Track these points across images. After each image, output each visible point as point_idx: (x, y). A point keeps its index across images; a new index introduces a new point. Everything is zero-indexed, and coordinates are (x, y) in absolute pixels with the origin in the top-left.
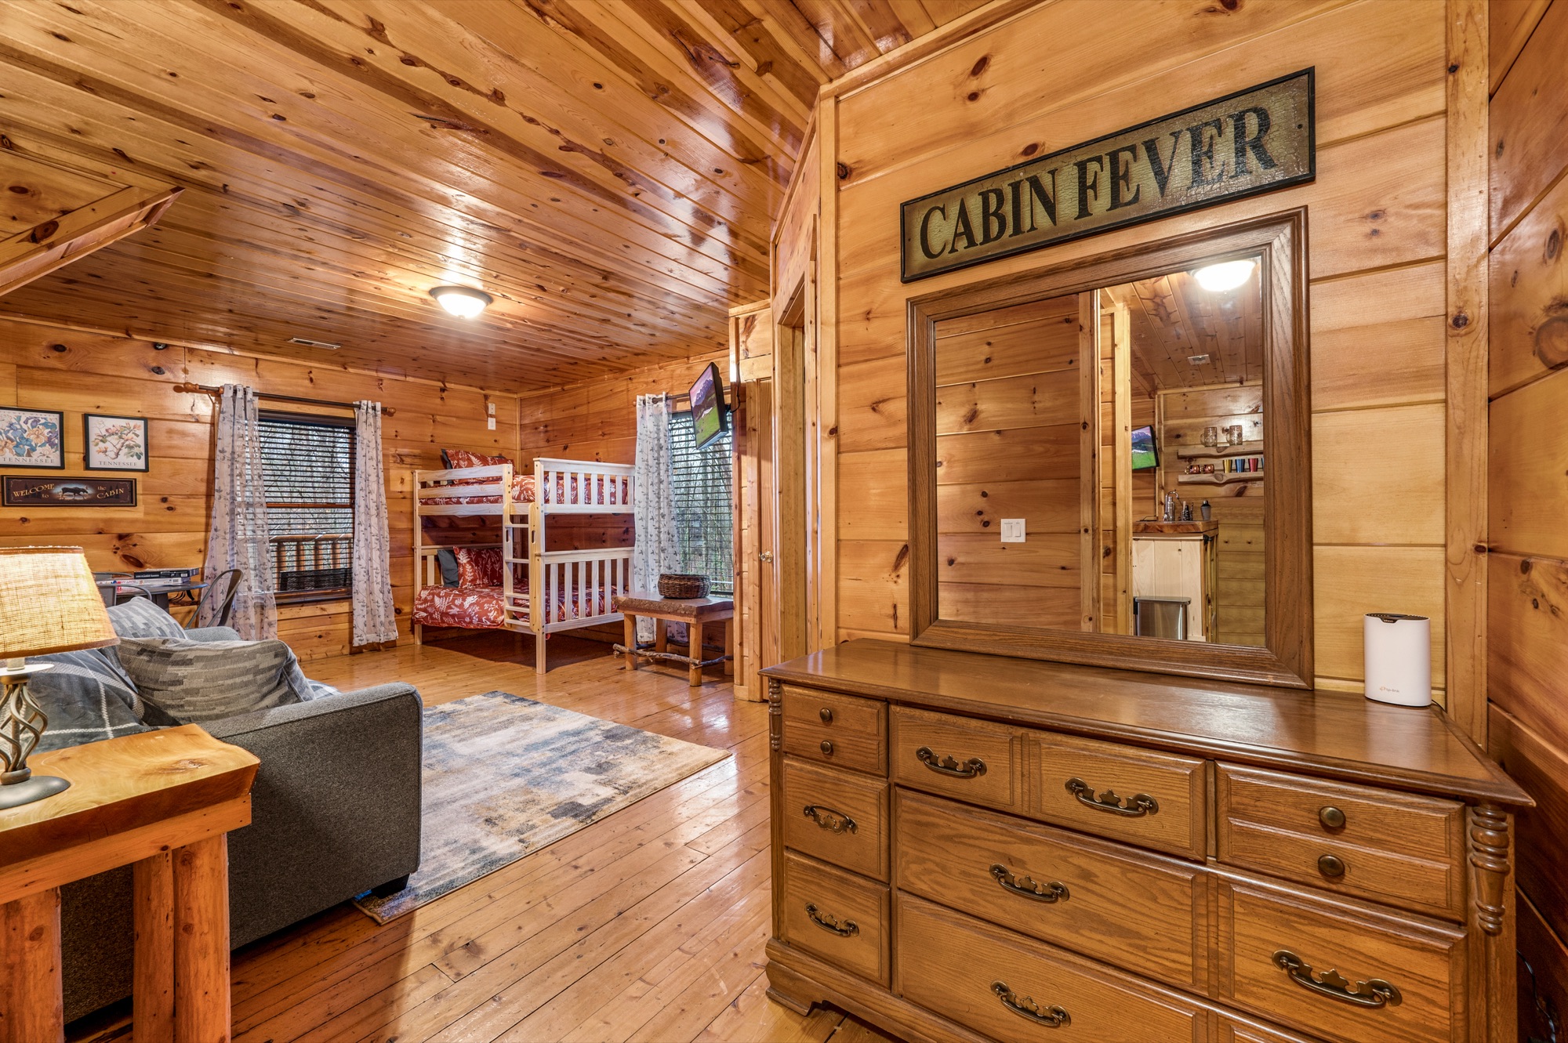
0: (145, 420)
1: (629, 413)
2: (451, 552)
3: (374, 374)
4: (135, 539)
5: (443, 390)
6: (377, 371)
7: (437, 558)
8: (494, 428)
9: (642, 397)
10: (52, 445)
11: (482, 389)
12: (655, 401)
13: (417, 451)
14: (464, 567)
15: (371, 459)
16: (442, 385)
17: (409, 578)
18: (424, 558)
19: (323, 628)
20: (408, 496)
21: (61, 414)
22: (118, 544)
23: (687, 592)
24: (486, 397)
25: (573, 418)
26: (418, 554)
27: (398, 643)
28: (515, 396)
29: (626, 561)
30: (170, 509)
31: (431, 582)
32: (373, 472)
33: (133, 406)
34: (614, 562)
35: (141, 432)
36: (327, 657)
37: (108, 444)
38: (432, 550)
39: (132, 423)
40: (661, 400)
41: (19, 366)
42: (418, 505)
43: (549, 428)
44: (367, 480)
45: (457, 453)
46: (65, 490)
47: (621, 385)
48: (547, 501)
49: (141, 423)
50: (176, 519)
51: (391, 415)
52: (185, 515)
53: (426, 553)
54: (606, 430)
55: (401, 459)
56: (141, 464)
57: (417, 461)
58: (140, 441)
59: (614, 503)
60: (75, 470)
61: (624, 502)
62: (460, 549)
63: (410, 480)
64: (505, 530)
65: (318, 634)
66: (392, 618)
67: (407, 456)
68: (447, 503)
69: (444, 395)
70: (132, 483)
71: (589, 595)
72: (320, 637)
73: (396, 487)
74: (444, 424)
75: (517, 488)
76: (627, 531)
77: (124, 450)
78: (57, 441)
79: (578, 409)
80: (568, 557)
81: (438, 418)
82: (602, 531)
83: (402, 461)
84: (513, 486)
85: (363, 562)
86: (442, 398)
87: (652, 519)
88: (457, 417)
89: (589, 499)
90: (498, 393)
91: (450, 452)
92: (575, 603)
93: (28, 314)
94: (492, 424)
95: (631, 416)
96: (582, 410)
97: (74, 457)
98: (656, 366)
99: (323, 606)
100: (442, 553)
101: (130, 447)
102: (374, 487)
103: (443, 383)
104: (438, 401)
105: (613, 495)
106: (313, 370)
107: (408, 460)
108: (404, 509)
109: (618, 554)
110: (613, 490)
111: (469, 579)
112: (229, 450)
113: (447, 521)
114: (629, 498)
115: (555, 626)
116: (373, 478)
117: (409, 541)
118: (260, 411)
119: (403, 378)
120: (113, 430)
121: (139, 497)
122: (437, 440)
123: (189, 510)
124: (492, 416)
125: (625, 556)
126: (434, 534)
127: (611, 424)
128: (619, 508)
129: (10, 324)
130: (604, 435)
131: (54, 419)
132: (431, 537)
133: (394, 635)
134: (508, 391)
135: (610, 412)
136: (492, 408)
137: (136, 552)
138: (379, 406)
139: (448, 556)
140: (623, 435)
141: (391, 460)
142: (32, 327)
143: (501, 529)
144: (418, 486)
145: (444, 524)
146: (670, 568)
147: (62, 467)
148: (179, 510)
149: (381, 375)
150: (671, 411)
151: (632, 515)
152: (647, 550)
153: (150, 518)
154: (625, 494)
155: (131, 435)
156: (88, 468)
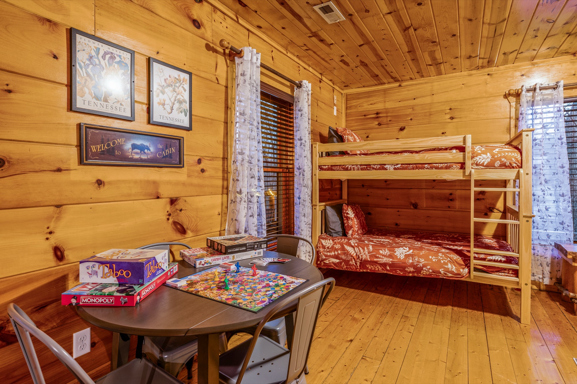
4: (182, 204)
5: (320, 81)
8: (336, 114)
16: (321, 77)
22: (170, 209)
24: (333, 91)
28: (342, 92)
30: (203, 171)
35: (186, 87)
39: (181, 75)
42: (317, 170)
49: (187, 77)
56: (186, 121)
58: (186, 96)
60: (142, 124)
70: (180, 142)
74: (321, 108)
77: (177, 105)
81: (319, 102)
86: (320, 87)
88: (325, 104)
90: (337, 88)
94: (335, 111)
101: (180, 102)
119: (308, 68)
120: (168, 79)
121: (186, 159)
122: (318, 120)
124: (335, 105)
136: (335, 99)
137: (183, 218)
144: (317, 156)
147: (131, 119)
148: (208, 172)
155: (181, 89)
156: (149, 122)
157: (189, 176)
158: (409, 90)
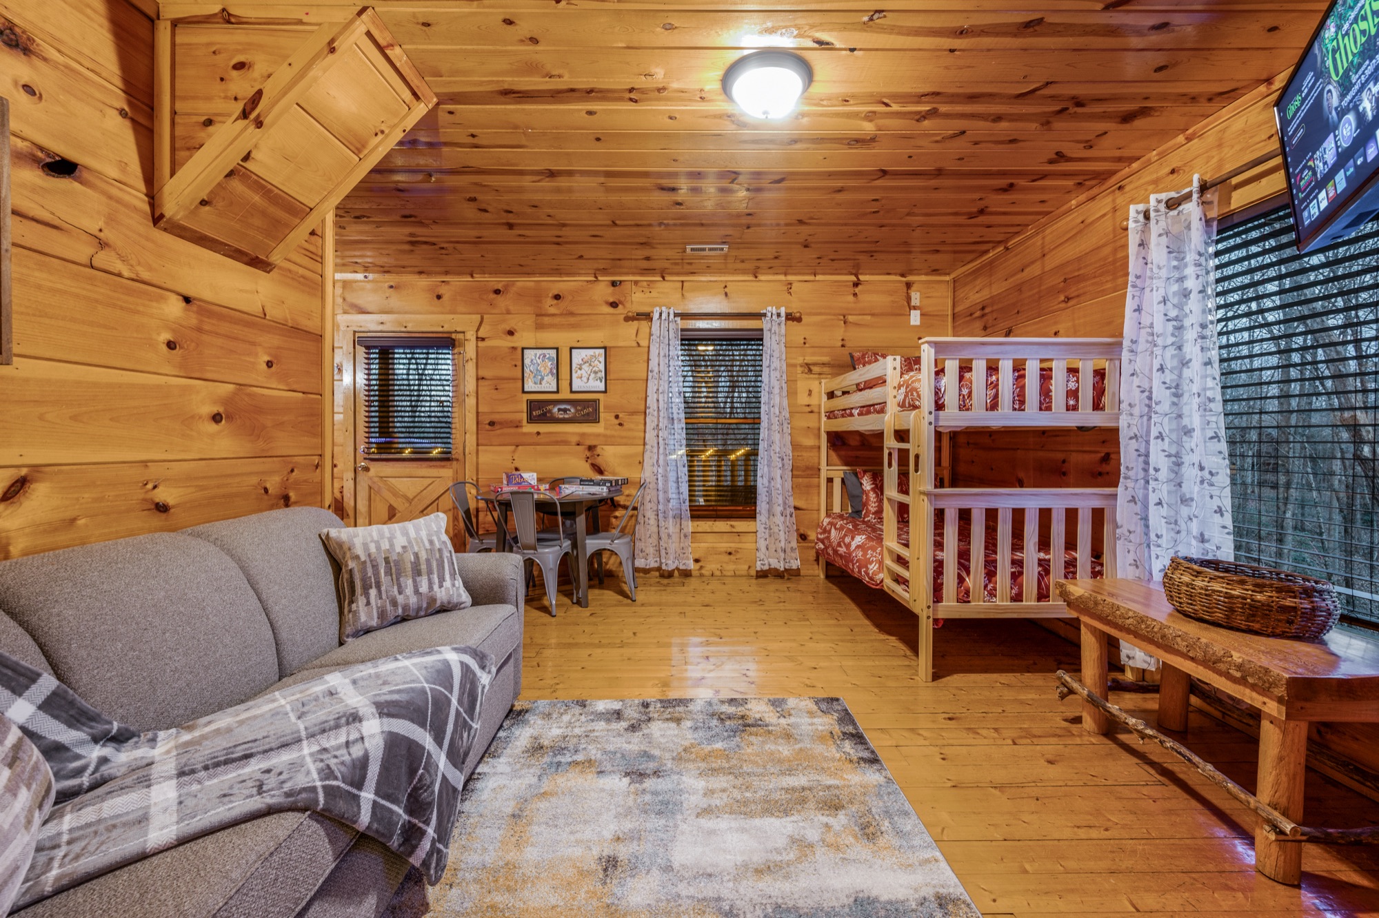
0: (605, 348)
1: (1115, 251)
2: (856, 474)
3: (782, 277)
4: (599, 450)
5: (856, 285)
6: (786, 274)
7: (843, 481)
8: (918, 323)
9: (1141, 207)
10: (552, 374)
11: (903, 275)
12: (1172, 204)
13: (826, 359)
14: (867, 495)
15: (775, 369)
16: (853, 278)
17: (816, 502)
18: (830, 480)
19: (733, 545)
20: (816, 410)
21: (557, 349)
22: (588, 454)
23: (1251, 617)
24: (909, 285)
25: (1019, 288)
26: (824, 475)
27: (802, 572)
28: (947, 278)
29: (1098, 516)
30: (620, 424)
31: (837, 509)
32: (776, 384)
33: (598, 336)
34: (1071, 515)
35: (602, 359)
36: (735, 576)
37: (583, 371)
38: (838, 472)
39: (597, 351)
40: (1188, 197)
41: (537, 315)
42: (824, 419)
43: (987, 310)
44: (770, 393)
45: (863, 356)
46: (559, 410)
47: (1103, 205)
48: (939, 406)
49: (602, 351)
50: (624, 434)
51: (799, 320)
52: (630, 430)
53: (831, 474)
54: (1072, 291)
55: (808, 368)
56: (601, 387)
57: (826, 370)
58: (602, 367)
59: (1075, 408)
60: (565, 394)
61: (1097, 406)
62: (865, 472)
63: (815, 390)
64: (886, 452)
65: (729, 550)
66: (794, 544)
67: (815, 364)
68: (843, 416)
69: (857, 290)
70: (596, 401)
71: (1017, 563)
72: (730, 554)
73: (803, 399)
74: (856, 324)
75: (903, 390)
76: (1106, 458)
77: (593, 375)
78: (555, 371)
79: (1026, 271)
80: (978, 499)
81: (850, 318)
82: (1060, 456)
83: (810, 371)
84: (900, 387)
85: (765, 481)
86: (855, 295)
87: (1160, 437)
88: (873, 315)
89: (1022, 402)
90: (923, 278)
91: (857, 355)
92: (991, 574)
93: (542, 274)
94: (915, 318)
95: (1120, 255)
96: (1035, 270)
97: (564, 384)
98: (1181, 139)
99: (733, 523)
100: (848, 476)
101: (596, 373)
102: (777, 400)
103: (856, 275)
104: (851, 298)
105: (1073, 394)
106: (728, 284)
107: (816, 369)
108: (811, 425)
109: (1084, 499)
110: (1072, 385)
111: (873, 510)
112: (656, 370)
113: (858, 438)
114: (1106, 399)
115: (950, 607)
116: (776, 391)
117: (816, 461)
118: (682, 330)
119: (811, 278)
120: (586, 359)
121: (602, 415)
122: (848, 344)
123: (632, 426)
124: (915, 308)
125: (1097, 504)
126: (843, 453)
127: (1080, 279)
128: (1086, 417)
129: (532, 284)
130: (1068, 299)
131: (553, 353)
132: (839, 456)
133: (795, 564)
134: (935, 271)
135: (1079, 259)
136: (916, 298)
137: (599, 461)
138: (783, 311)
139: (854, 478)
140: (1104, 293)
141: (799, 370)
142: (543, 284)
143: (881, 449)
144: (824, 398)
145: (854, 442)
146: (1202, 539)
147: (557, 392)
148: (626, 426)
149: (790, 278)
150: (1214, 213)
151: (1115, 431)
152: (1146, 497)
153: (608, 432)
154: (1099, 392)
155: (596, 362)
156: (572, 392)
157: (606, 428)
158: (1016, 255)
